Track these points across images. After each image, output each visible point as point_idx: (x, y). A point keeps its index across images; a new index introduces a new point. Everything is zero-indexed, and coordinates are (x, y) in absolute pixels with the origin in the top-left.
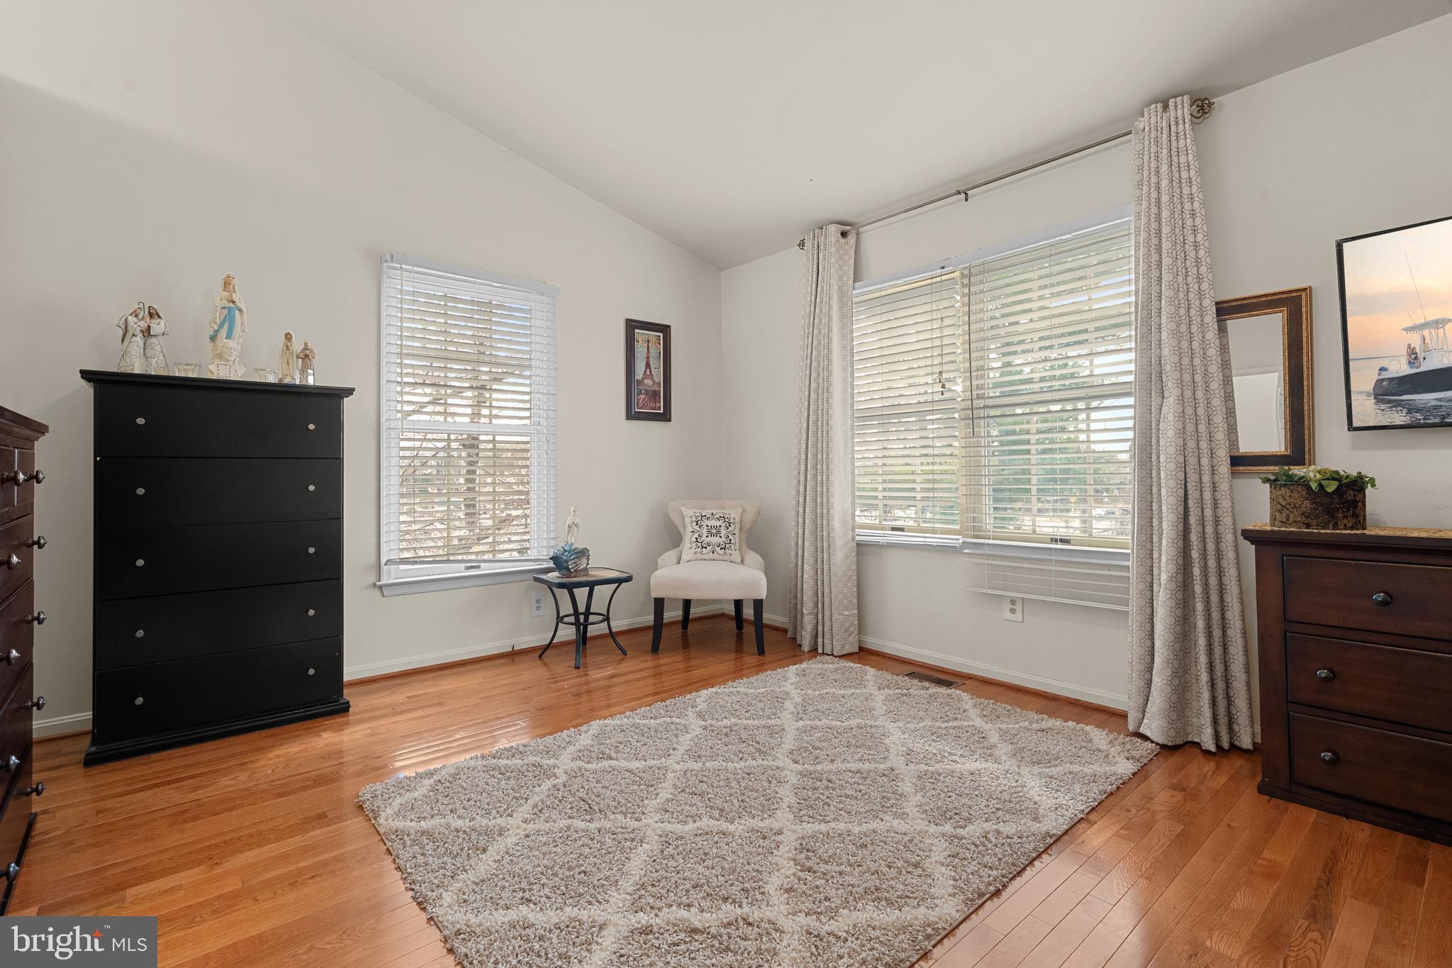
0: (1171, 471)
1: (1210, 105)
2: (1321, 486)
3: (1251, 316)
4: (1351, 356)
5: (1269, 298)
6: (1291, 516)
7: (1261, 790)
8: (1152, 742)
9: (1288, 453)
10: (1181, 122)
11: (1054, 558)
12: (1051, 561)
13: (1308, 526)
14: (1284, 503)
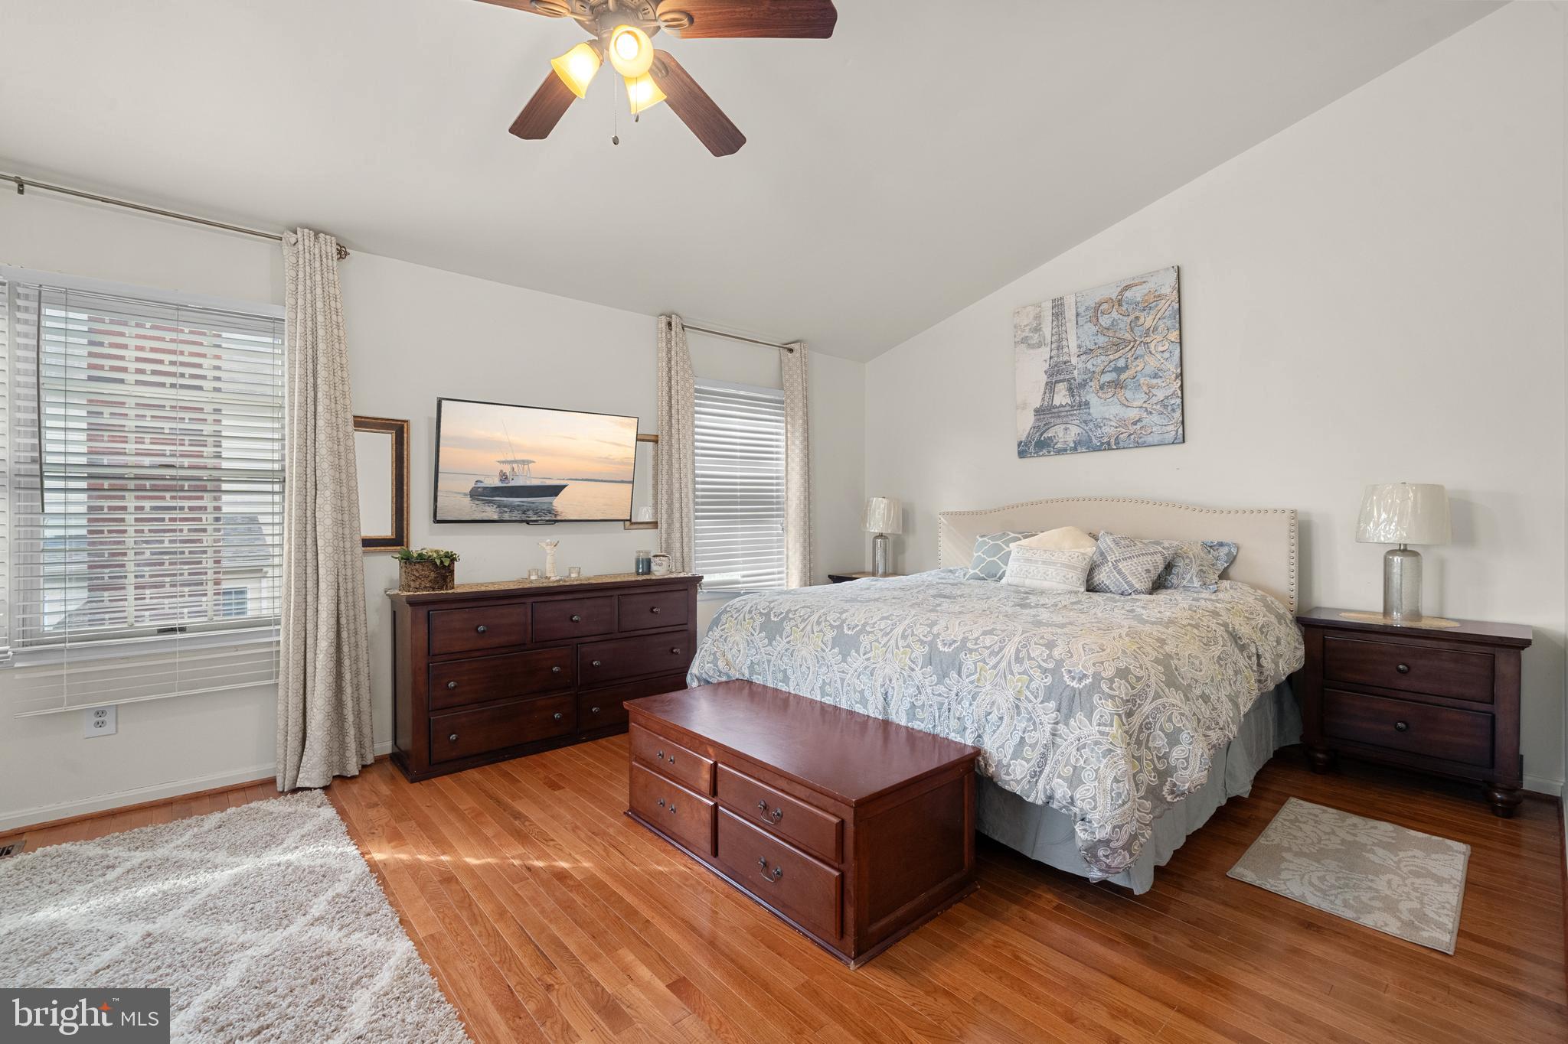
0: (330, 554)
1: (346, 254)
2: (442, 562)
3: (372, 432)
4: (441, 469)
5: (383, 421)
6: (423, 583)
7: (412, 781)
8: (315, 789)
9: (394, 537)
10: (330, 257)
11: (178, 649)
12: (175, 653)
13: (433, 589)
14: (417, 575)
